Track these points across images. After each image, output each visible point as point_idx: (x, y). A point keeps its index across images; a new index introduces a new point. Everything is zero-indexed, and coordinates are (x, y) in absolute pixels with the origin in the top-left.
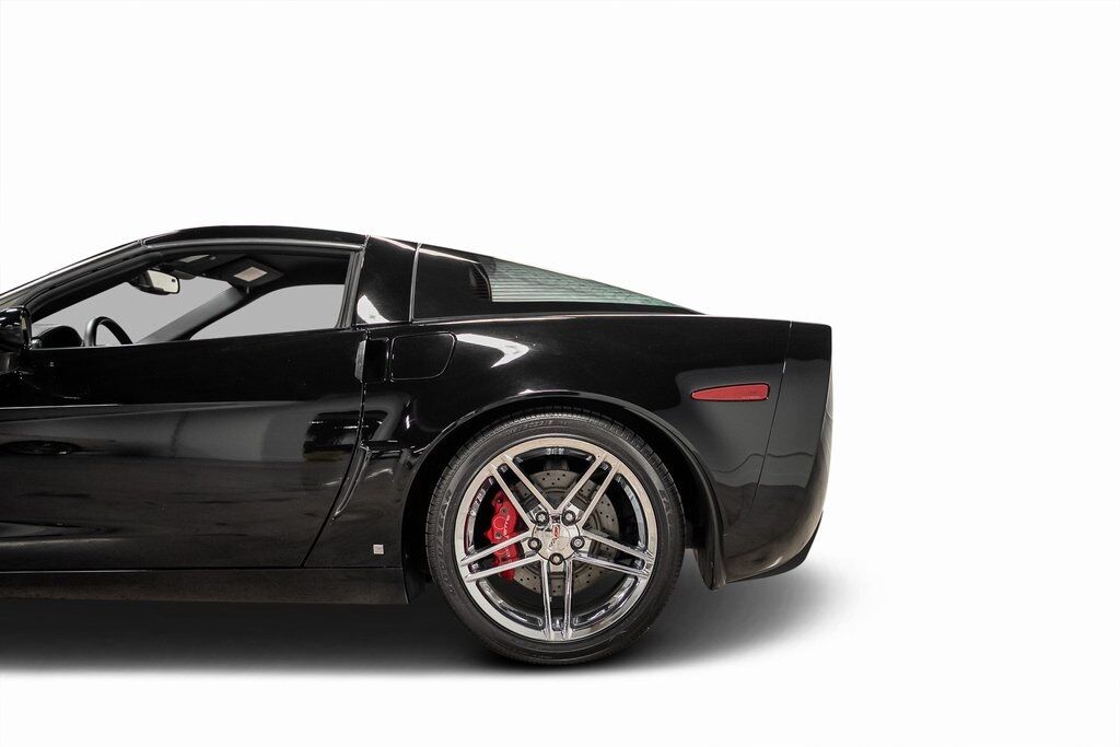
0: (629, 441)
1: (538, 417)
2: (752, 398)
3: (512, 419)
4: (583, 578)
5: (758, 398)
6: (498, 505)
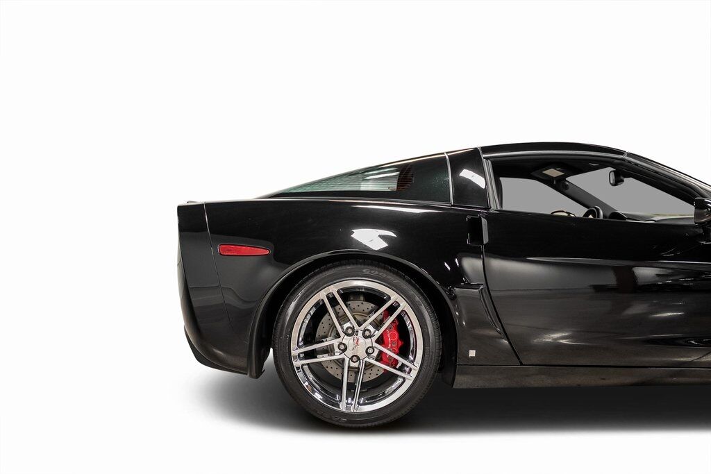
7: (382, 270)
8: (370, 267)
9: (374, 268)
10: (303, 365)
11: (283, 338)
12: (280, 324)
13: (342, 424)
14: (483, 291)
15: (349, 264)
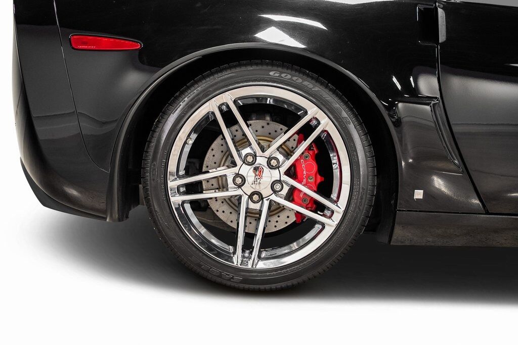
7: (297, 74)
8: (280, 69)
9: (285, 70)
10: (183, 202)
11: (157, 163)
12: (153, 144)
13: (236, 285)
14: (436, 106)
15: (251, 65)
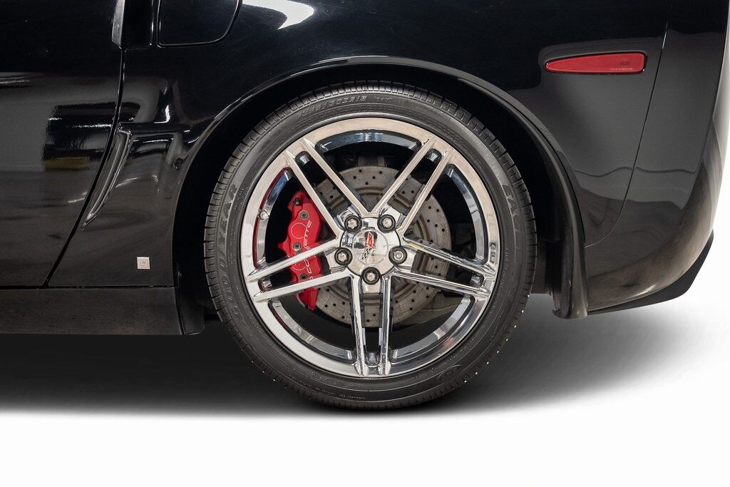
0: (465, 123)
1: (348, 92)
2: (624, 70)
3: (315, 95)
4: (404, 304)
5: (631, 70)
6: (297, 208)
